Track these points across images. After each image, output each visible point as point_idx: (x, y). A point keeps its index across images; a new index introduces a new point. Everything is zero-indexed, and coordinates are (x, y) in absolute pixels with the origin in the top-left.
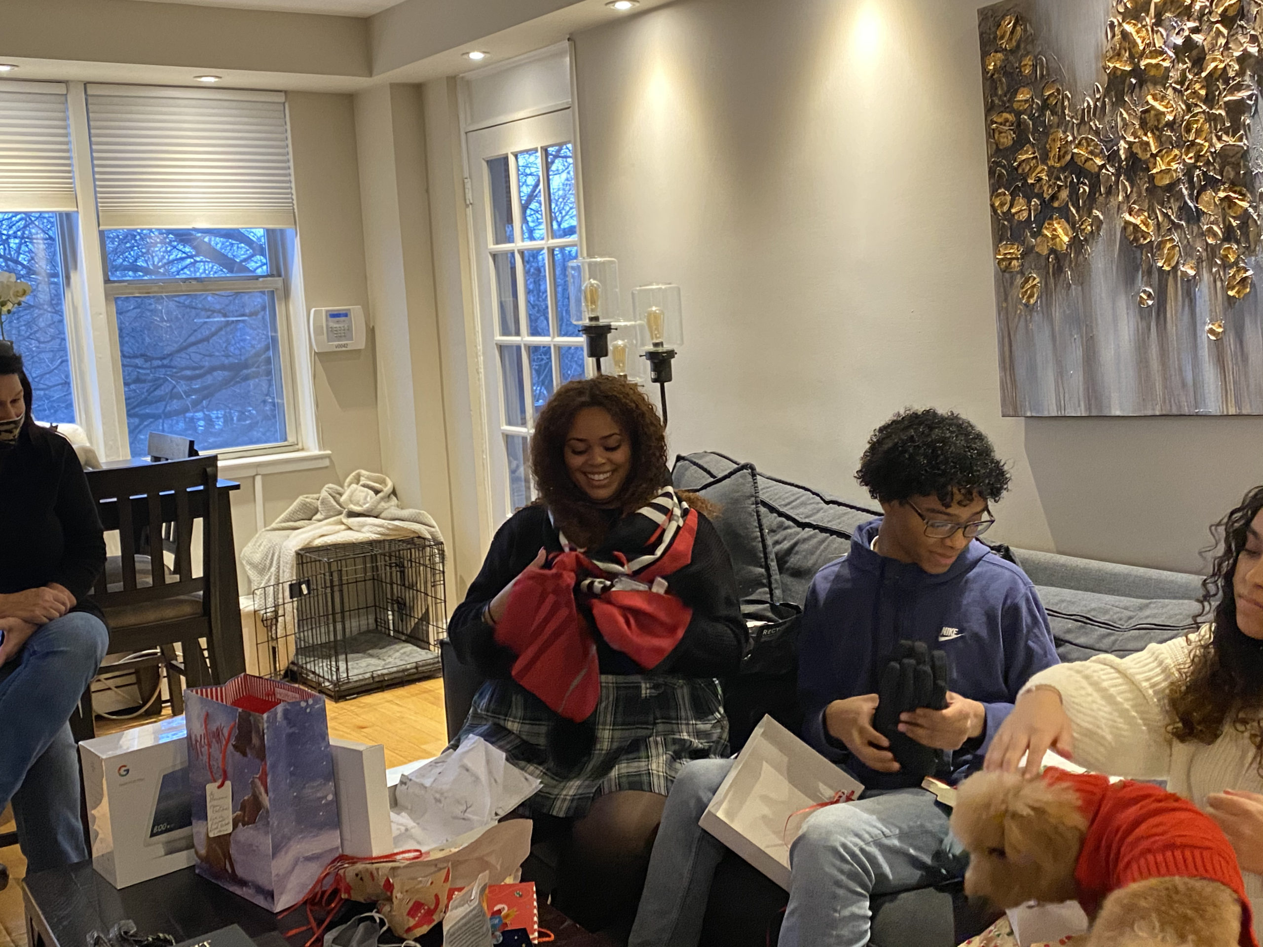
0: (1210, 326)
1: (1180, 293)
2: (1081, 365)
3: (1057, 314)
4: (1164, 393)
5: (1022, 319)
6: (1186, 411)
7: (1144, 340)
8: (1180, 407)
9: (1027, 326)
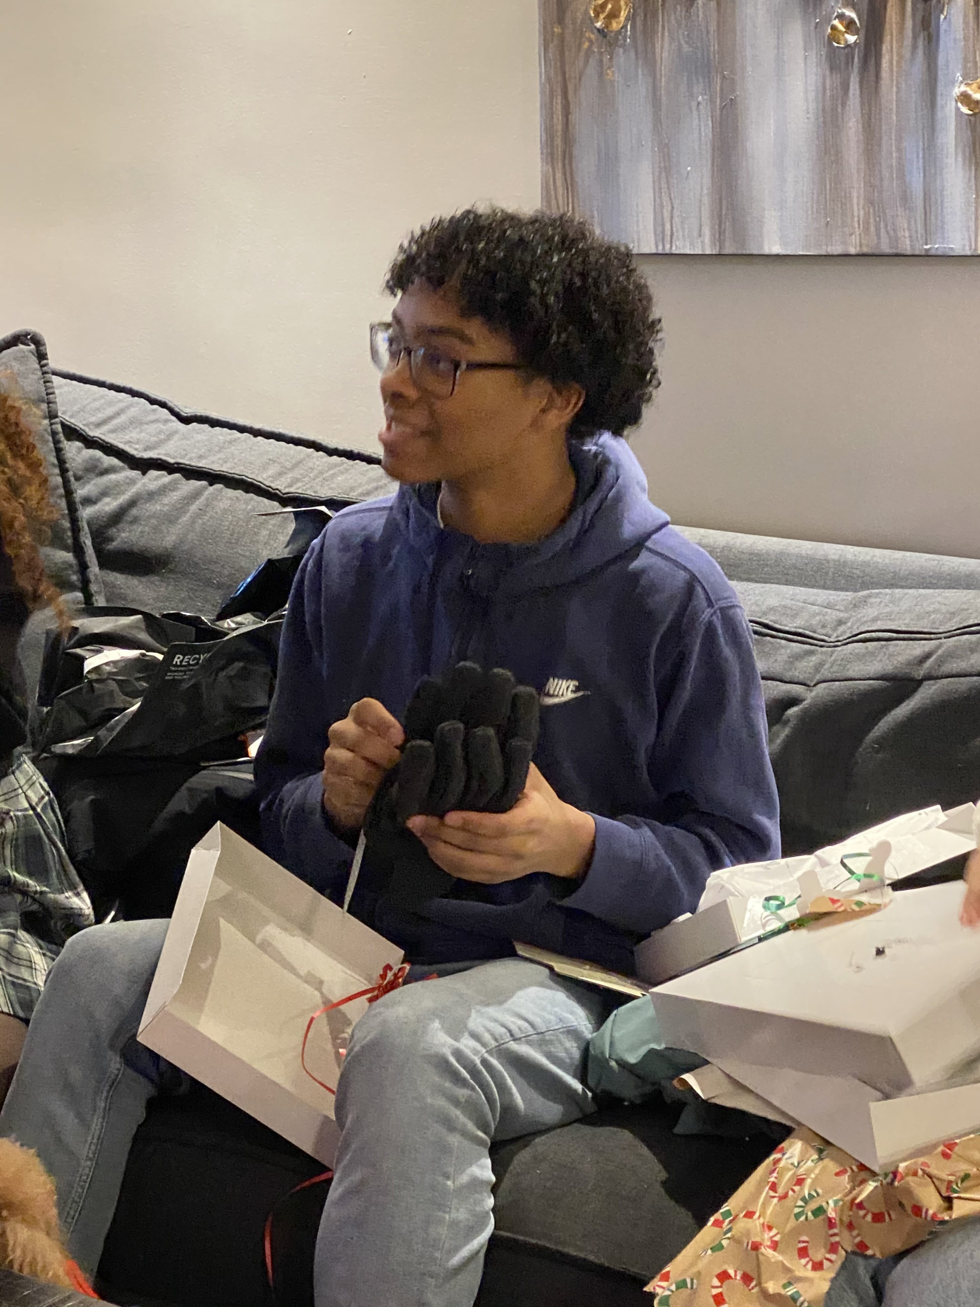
0: (963, 88)
1: (909, 23)
2: (709, 156)
3: (666, 54)
4: (867, 214)
5: (593, 62)
6: (906, 247)
7: (834, 109)
8: (894, 240)
9: (601, 75)
